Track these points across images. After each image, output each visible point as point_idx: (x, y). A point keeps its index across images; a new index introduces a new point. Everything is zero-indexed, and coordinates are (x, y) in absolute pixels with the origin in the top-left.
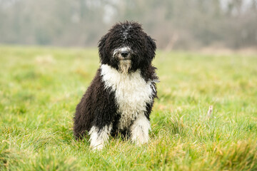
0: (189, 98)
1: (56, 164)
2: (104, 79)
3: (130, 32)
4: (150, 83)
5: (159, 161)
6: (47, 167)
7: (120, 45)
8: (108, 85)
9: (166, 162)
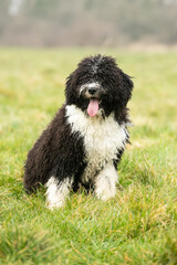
0: (145, 128)
1: (25, 239)
2: (70, 121)
3: (101, 66)
4: (123, 126)
5: (139, 227)
6: (14, 242)
7: (88, 80)
8: (75, 129)
9: (148, 228)
